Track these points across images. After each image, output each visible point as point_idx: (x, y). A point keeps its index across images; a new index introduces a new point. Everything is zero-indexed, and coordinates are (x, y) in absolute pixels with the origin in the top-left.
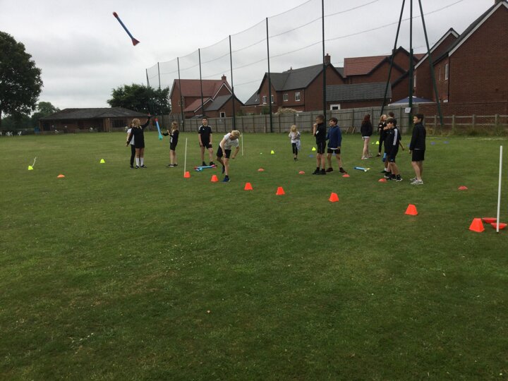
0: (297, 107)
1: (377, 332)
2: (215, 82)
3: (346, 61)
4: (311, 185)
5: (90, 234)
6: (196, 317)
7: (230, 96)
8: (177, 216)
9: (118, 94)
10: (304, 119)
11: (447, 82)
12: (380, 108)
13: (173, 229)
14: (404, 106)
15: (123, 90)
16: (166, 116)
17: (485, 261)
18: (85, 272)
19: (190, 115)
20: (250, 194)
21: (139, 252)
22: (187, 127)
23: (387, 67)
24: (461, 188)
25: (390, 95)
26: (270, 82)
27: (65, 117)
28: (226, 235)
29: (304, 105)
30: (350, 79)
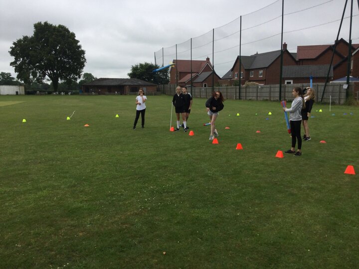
0: (260, 81)
2: (201, 62)
3: (299, 48)
4: (264, 142)
5: (93, 172)
6: (153, 257)
7: (211, 72)
8: (158, 162)
9: (135, 69)
10: (264, 90)
12: (324, 84)
13: (153, 173)
14: (342, 83)
15: (139, 67)
16: (166, 85)
19: (182, 85)
25: (332, 74)
26: (240, 62)
27: (99, 84)
28: (191, 181)
29: (265, 80)
30: (301, 62)
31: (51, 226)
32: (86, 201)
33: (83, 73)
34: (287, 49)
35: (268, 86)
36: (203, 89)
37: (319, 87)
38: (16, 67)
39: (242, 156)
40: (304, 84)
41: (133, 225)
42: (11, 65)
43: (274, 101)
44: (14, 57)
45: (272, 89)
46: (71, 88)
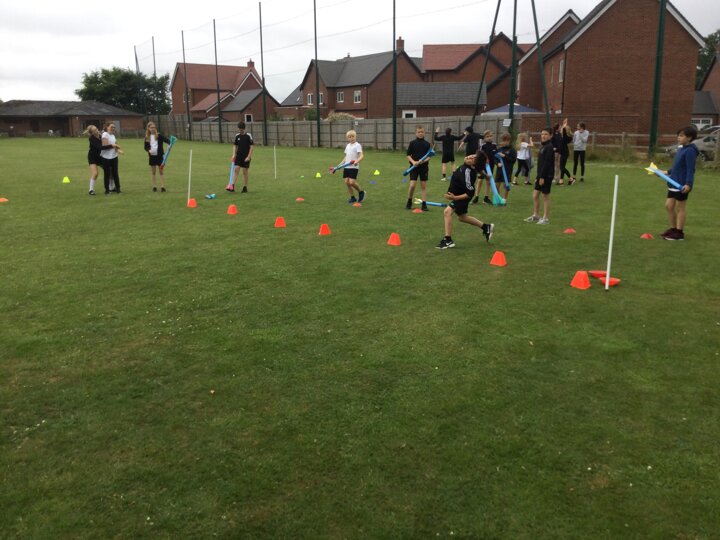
0: (356, 111)
1: (438, 416)
2: (238, 70)
3: (427, 48)
4: (368, 221)
5: (45, 284)
6: (194, 399)
7: (259, 91)
8: (175, 261)
9: (91, 81)
10: (366, 129)
11: (561, 86)
12: (470, 118)
13: (168, 280)
14: (502, 117)
15: (100, 76)
16: (163, 117)
17: (586, 326)
18: (35, 337)
19: (200, 116)
20: (282, 233)
21: (115, 311)
22: (196, 134)
23: (481, 61)
24: (567, 231)
25: (484, 100)
26: (317, 74)
27: (10, 114)
28: (244, 289)
29: (366, 109)
30: (430, 75)
32: (46, 330)
35: (373, 121)
40: (436, 118)
41: (148, 360)
43: (384, 150)
45: (379, 127)
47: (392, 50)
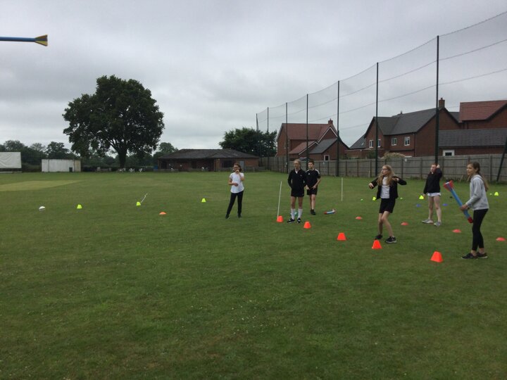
0: (406, 151)
2: (321, 126)
3: (463, 105)
4: (413, 239)
9: (229, 137)
10: (413, 164)
12: (501, 155)
15: (234, 133)
16: (271, 158)
20: (342, 246)
21: (211, 305)
26: (377, 126)
27: (181, 157)
28: (308, 293)
29: (414, 150)
30: (466, 124)
31: (111, 352)
32: (160, 318)
33: (159, 143)
34: (446, 107)
35: (419, 158)
36: (324, 162)
37: (493, 160)
38: (71, 134)
39: (381, 258)
40: (471, 156)
41: (224, 355)
42: (64, 132)
44: (69, 122)
45: (424, 162)
46: (143, 163)
47: (435, 107)
